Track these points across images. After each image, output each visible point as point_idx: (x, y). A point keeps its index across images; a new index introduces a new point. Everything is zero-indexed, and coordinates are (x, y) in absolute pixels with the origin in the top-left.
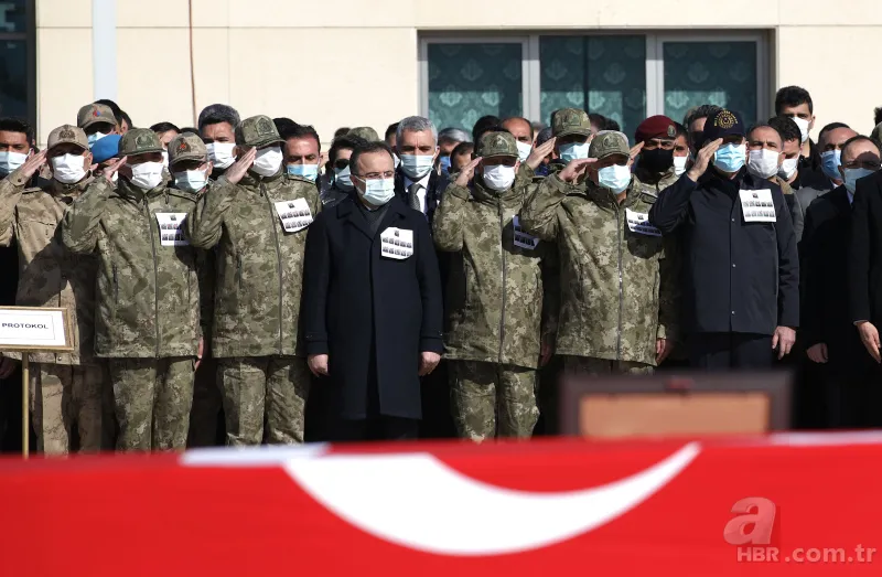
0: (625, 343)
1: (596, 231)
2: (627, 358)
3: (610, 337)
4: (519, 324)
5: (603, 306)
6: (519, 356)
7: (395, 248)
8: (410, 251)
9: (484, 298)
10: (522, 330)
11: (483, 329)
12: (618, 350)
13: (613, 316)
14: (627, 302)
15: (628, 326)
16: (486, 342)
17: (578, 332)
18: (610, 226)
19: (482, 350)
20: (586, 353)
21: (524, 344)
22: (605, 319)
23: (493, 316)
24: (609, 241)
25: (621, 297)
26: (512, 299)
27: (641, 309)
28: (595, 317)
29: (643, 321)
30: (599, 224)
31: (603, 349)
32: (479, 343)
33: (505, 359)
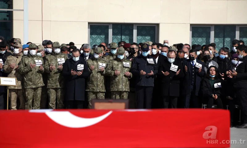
0: (123, 87)
1: (117, 67)
2: (124, 90)
3: (120, 87)
4: (100, 84)
5: (119, 81)
6: (101, 90)
7: (80, 68)
8: (83, 69)
9: (93, 79)
10: (101, 85)
11: (94, 85)
12: (122, 89)
13: (121, 82)
14: (123, 80)
15: (124, 84)
16: (94, 88)
17: (115, 86)
18: (120, 65)
19: (94, 89)
20: (116, 90)
21: (102, 87)
22: (119, 83)
23: (95, 83)
24: (120, 68)
25: (122, 79)
26: (99, 79)
27: (126, 81)
28: (117, 83)
29: (126, 83)
30: (118, 65)
31: (119, 89)
32: (93, 88)
33: (98, 91)
